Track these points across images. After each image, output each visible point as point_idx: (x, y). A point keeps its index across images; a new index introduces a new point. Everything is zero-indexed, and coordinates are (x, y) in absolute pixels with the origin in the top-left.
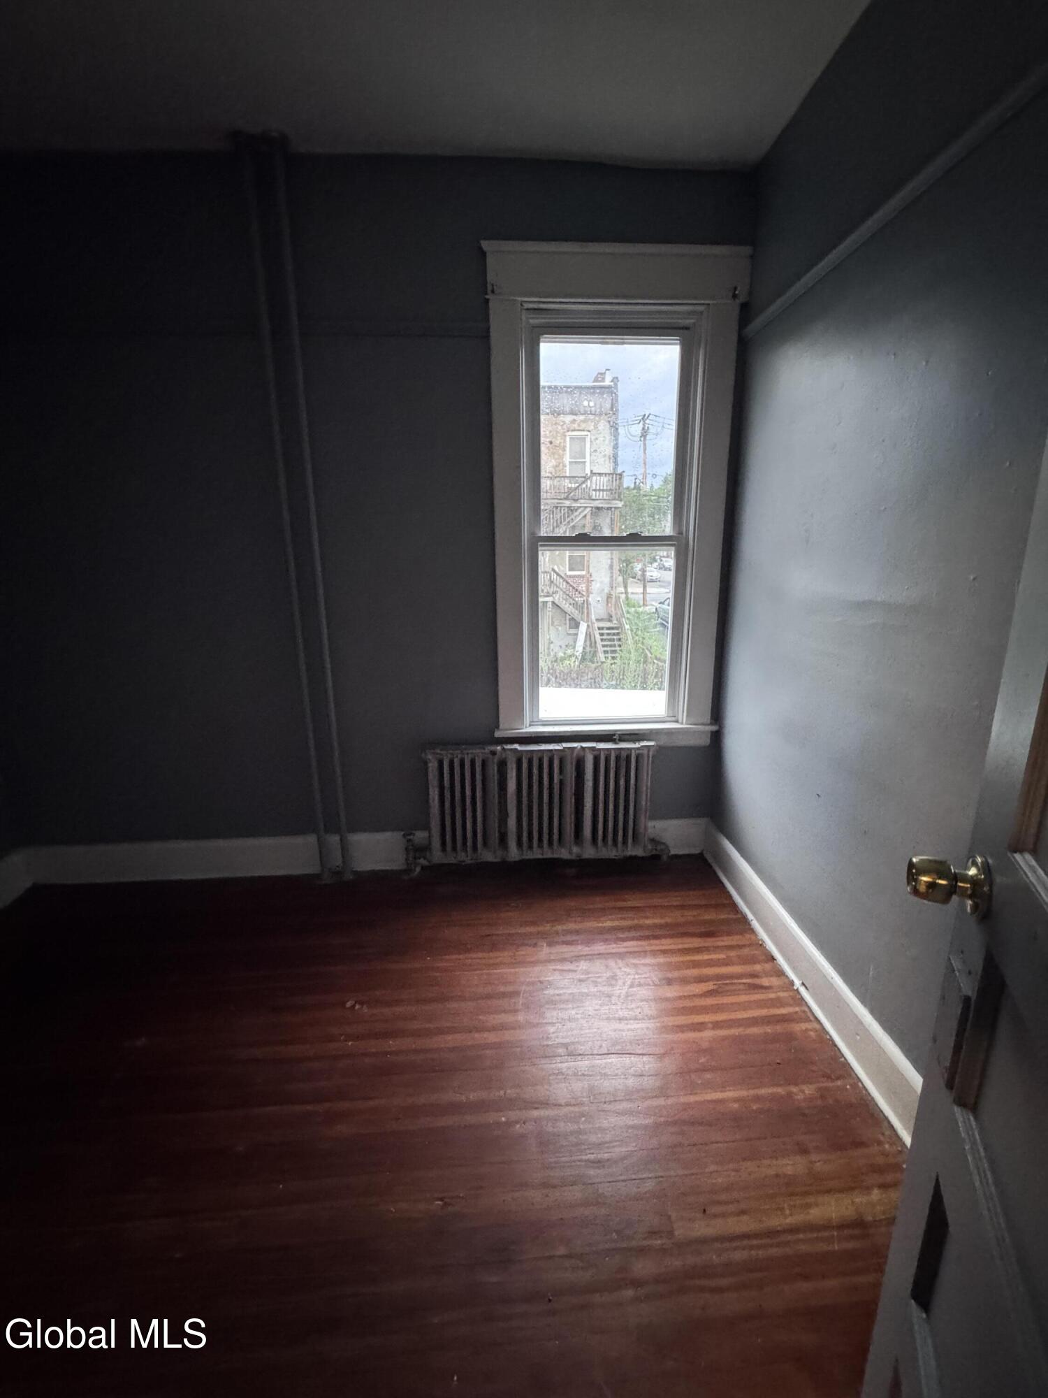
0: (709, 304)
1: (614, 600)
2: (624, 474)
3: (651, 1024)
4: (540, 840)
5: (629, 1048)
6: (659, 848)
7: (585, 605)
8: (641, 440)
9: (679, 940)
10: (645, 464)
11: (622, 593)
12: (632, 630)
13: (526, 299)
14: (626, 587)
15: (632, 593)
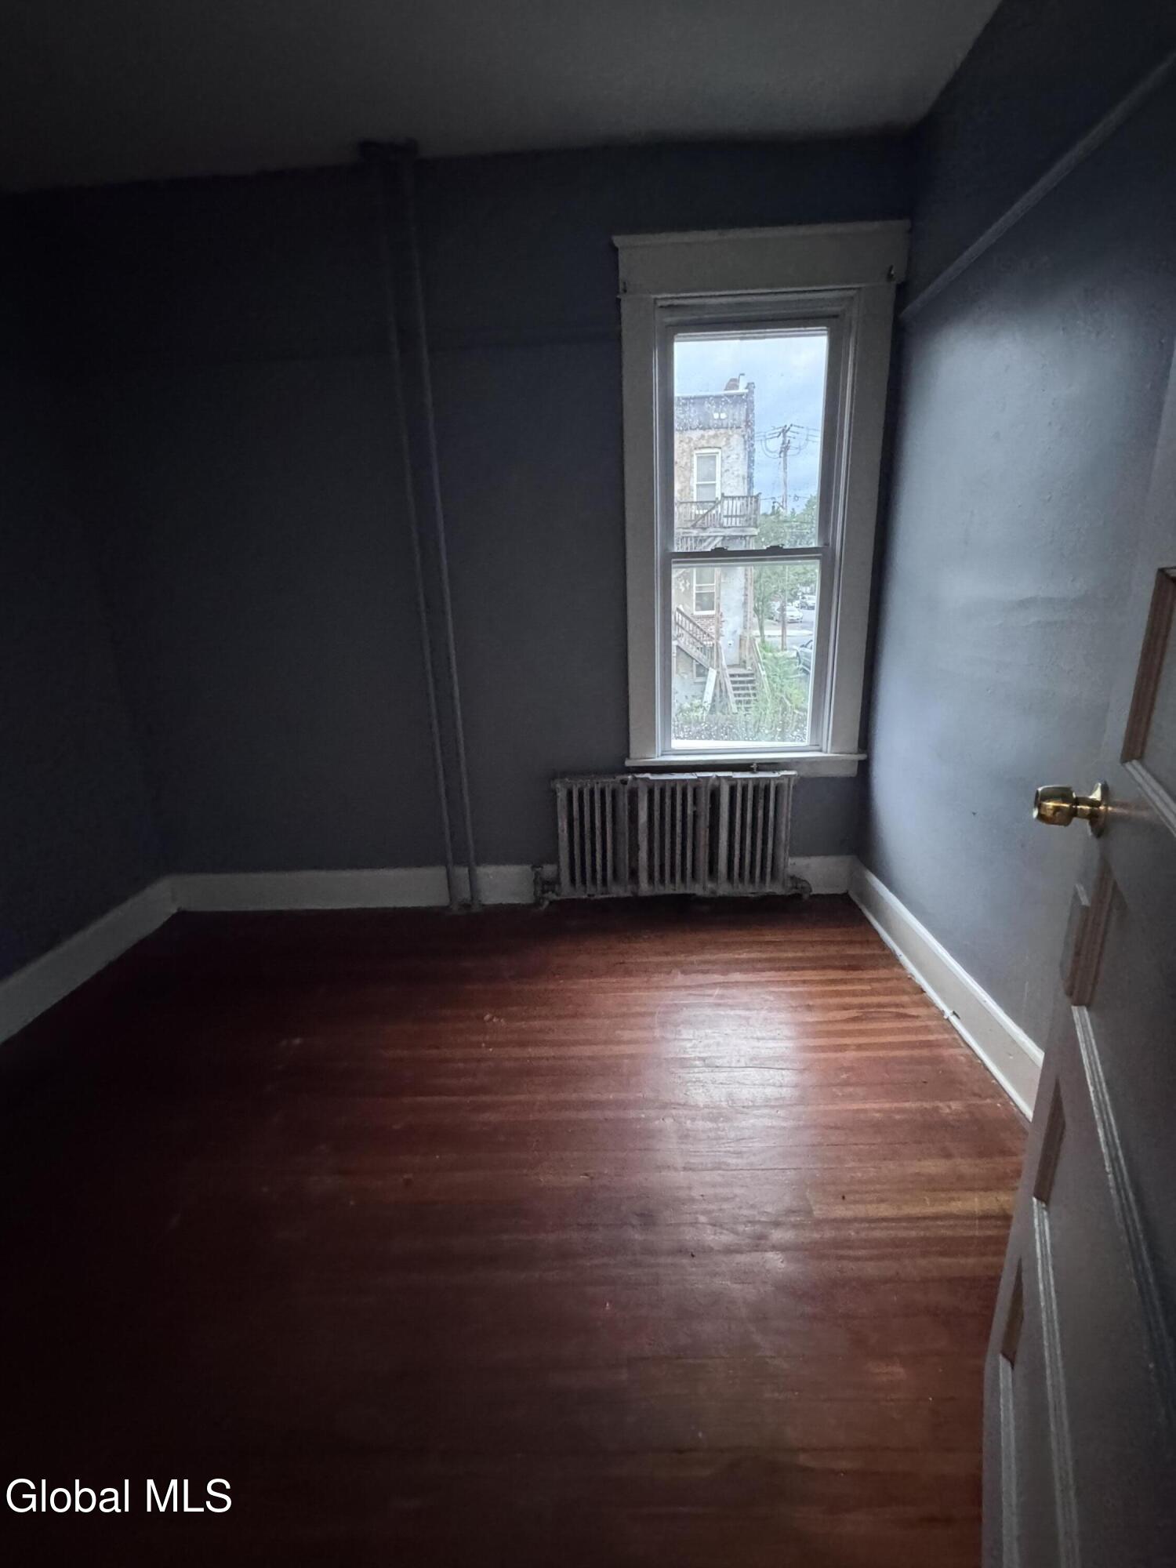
0: (859, 289)
1: (748, 644)
2: (762, 497)
3: (790, 1044)
4: (673, 875)
5: (769, 1064)
6: (800, 885)
7: (715, 650)
8: (780, 457)
9: (821, 972)
10: (785, 484)
11: (757, 637)
12: (768, 677)
13: (659, 296)
14: (761, 629)
15: (769, 636)
